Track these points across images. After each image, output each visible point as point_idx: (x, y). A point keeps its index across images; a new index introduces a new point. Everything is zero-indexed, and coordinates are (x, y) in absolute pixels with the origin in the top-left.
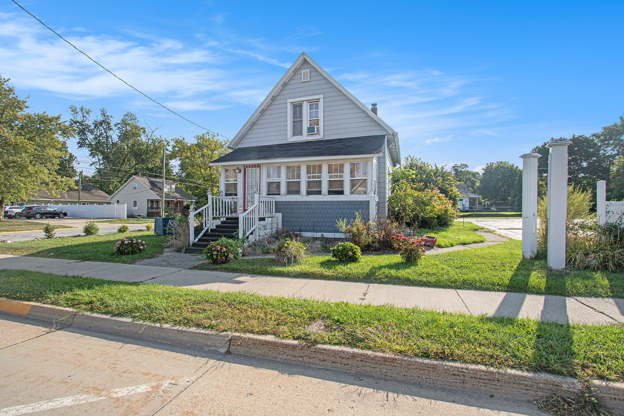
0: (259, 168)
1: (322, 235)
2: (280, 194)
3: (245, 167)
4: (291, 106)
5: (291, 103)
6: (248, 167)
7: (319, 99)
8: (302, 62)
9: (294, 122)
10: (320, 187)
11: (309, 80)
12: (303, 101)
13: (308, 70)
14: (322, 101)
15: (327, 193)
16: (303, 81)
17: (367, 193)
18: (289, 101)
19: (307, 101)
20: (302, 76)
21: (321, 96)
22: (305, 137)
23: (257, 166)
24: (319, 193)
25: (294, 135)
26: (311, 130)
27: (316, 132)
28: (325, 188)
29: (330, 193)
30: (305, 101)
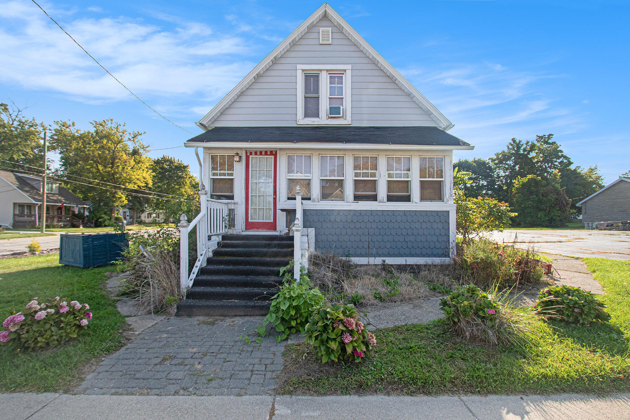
0: (273, 157)
1: (384, 261)
2: (309, 199)
3: (248, 154)
4: (302, 75)
5: (303, 70)
6: (253, 153)
7: (345, 71)
8: (321, 17)
9: (305, 97)
10: (375, 190)
11: (330, 42)
12: (321, 70)
13: (330, 29)
14: (349, 73)
15: (385, 199)
16: (321, 42)
17: (445, 200)
18: (300, 67)
19: (327, 70)
20: (321, 35)
21: (349, 67)
22: (323, 120)
23: (269, 153)
24: (374, 198)
25: (306, 115)
26: (334, 111)
27: (341, 115)
28: (382, 191)
29: (390, 199)
30: (324, 70)
